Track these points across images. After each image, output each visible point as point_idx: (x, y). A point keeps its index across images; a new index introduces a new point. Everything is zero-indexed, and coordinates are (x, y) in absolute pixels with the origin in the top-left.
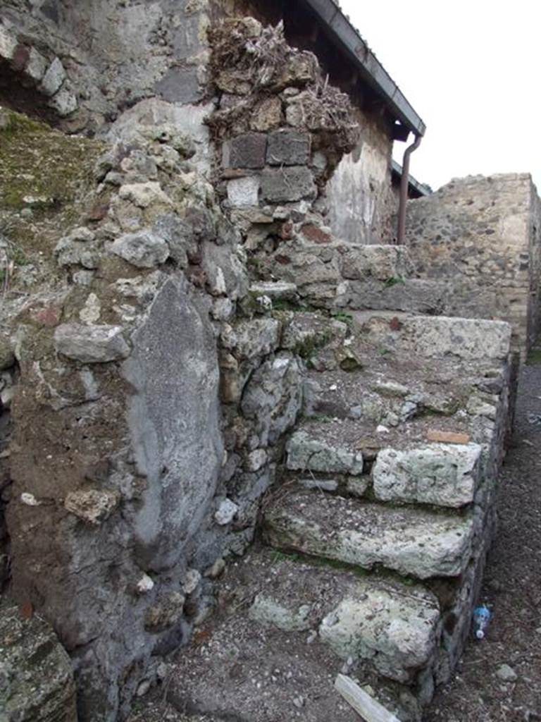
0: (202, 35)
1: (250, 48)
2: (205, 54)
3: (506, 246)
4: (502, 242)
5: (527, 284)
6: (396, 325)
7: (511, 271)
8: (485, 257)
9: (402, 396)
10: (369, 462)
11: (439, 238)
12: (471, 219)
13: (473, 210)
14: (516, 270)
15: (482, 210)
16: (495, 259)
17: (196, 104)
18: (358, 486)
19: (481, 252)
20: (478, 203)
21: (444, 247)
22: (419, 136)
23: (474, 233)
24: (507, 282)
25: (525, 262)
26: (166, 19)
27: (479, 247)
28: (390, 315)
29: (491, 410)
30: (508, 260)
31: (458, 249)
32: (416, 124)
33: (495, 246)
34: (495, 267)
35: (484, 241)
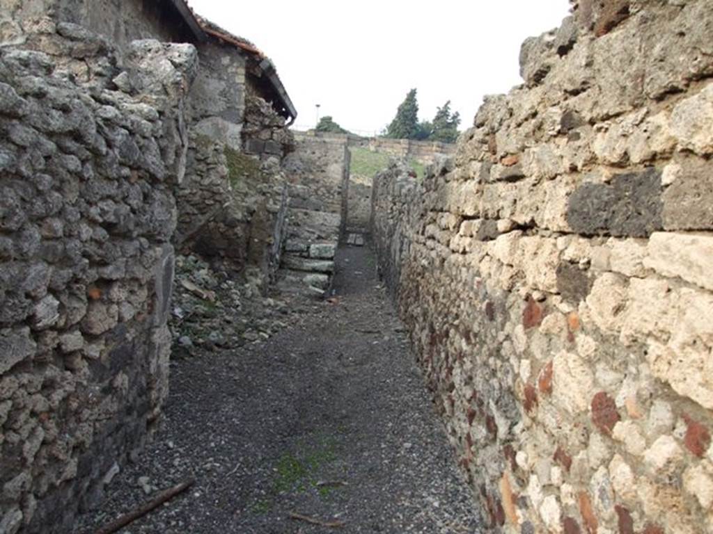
0: (243, 100)
1: (262, 110)
2: (243, 107)
3: (330, 180)
4: (329, 178)
5: (340, 203)
6: (306, 214)
7: (333, 194)
8: (319, 185)
9: (314, 233)
10: (308, 248)
11: (295, 171)
12: (313, 163)
13: (315, 157)
14: (336, 194)
15: (319, 158)
16: (326, 187)
17: (237, 124)
18: (305, 254)
19: (318, 182)
20: (318, 154)
21: (298, 177)
22: (293, 118)
23: (315, 171)
24: (330, 201)
25: (340, 190)
26: (227, 89)
27: (317, 179)
28: (304, 210)
29: (336, 238)
30: (332, 188)
31: (305, 179)
32: (293, 113)
33: (325, 180)
34: (325, 192)
35: (320, 176)
